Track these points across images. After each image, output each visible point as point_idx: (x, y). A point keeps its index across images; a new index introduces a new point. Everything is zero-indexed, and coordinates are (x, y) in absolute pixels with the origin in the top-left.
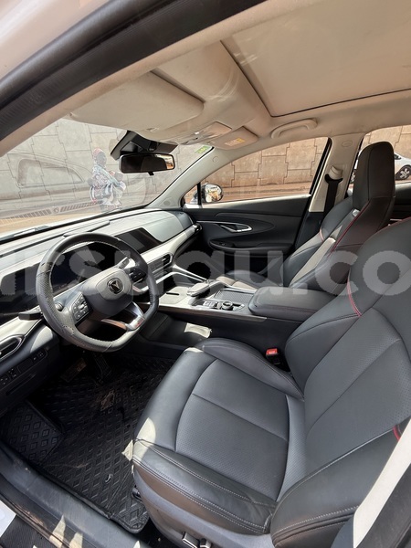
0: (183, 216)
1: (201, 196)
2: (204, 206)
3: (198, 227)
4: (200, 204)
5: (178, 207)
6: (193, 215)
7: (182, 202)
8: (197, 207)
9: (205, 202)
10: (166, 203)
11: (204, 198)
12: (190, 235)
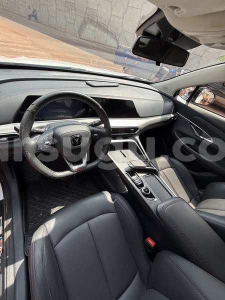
0: (170, 104)
1: (193, 95)
2: (190, 105)
3: (174, 118)
4: (188, 101)
5: (171, 95)
6: (177, 107)
7: (177, 93)
8: (184, 102)
9: (193, 102)
10: (165, 88)
11: (195, 98)
12: (164, 120)
